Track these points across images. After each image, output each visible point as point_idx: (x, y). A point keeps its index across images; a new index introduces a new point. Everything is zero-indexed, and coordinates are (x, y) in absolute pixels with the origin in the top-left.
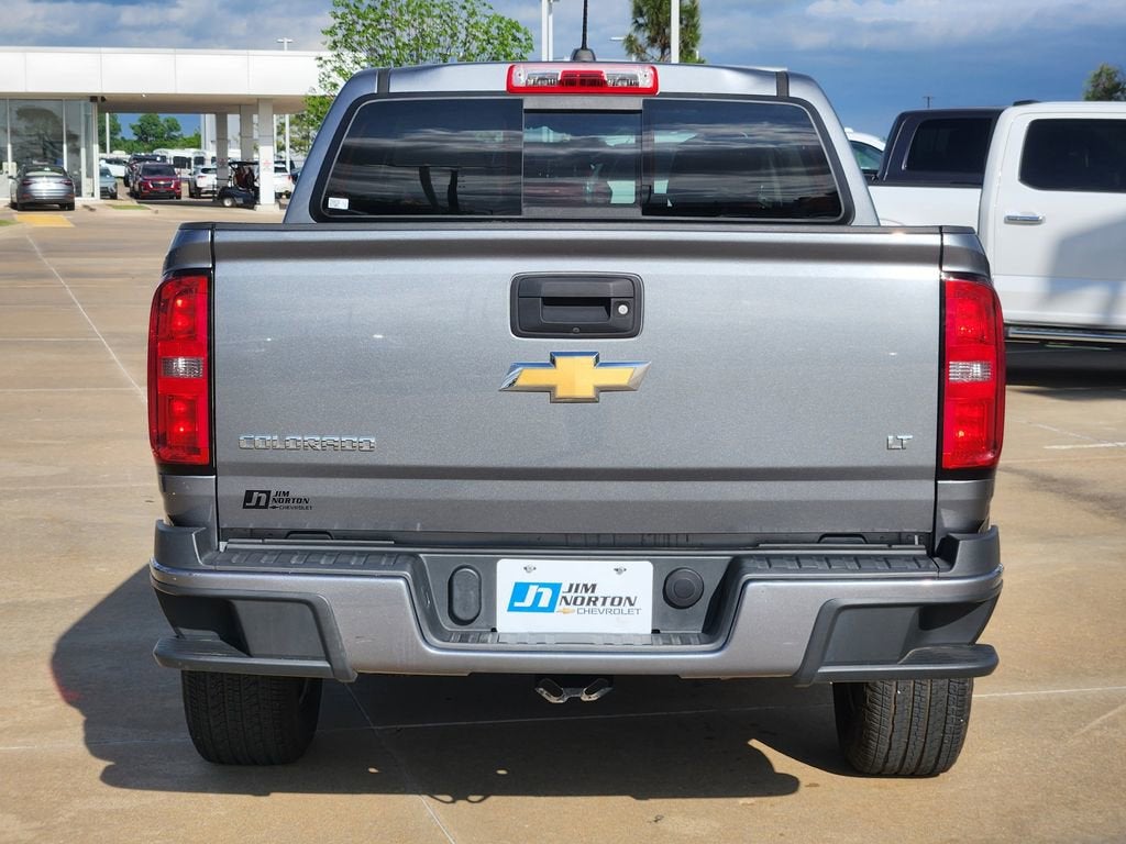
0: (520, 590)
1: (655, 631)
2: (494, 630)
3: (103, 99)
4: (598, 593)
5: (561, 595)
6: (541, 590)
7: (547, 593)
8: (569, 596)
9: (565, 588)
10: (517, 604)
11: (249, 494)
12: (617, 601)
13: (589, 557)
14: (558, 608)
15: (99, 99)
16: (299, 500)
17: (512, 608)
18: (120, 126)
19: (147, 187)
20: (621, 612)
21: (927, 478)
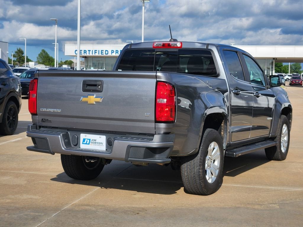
0: (84, 140)
1: (106, 150)
2: (80, 147)
3: (276, 59)
4: (97, 141)
5: (91, 141)
6: (88, 140)
7: (88, 141)
8: (92, 141)
9: (91, 140)
10: (84, 143)
11: (42, 119)
12: (100, 143)
13: (95, 134)
14: (90, 144)
15: (275, 59)
16: (50, 121)
17: (83, 143)
18: (301, 67)
19: (293, 82)
20: (100, 145)
21: (153, 123)
